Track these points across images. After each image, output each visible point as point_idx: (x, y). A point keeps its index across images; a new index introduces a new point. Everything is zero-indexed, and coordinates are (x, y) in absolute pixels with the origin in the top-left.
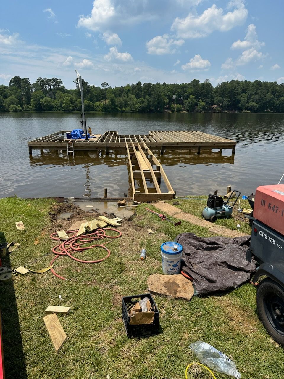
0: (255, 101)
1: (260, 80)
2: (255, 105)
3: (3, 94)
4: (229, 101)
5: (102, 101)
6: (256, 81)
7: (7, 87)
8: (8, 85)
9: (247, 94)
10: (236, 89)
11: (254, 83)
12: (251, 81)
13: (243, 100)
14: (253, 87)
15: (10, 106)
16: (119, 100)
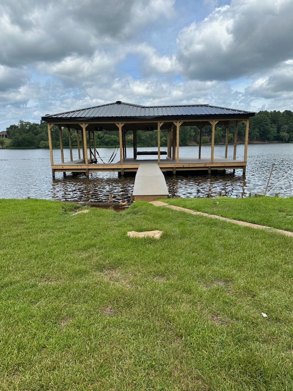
0: (286, 131)
1: (291, 110)
2: (286, 135)
3: (35, 131)
4: (258, 132)
5: (128, 135)
6: (286, 111)
7: (38, 125)
8: (40, 123)
9: (276, 124)
10: (264, 120)
11: (284, 113)
12: (280, 112)
13: (273, 131)
14: (283, 118)
15: (40, 142)
16: (145, 134)
